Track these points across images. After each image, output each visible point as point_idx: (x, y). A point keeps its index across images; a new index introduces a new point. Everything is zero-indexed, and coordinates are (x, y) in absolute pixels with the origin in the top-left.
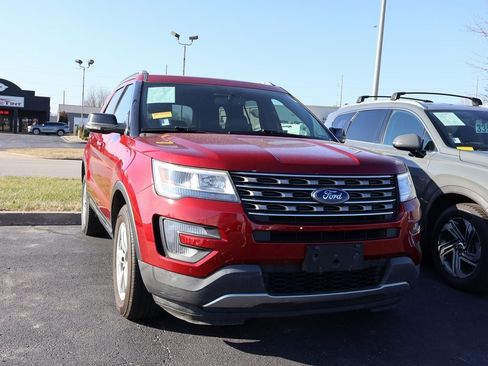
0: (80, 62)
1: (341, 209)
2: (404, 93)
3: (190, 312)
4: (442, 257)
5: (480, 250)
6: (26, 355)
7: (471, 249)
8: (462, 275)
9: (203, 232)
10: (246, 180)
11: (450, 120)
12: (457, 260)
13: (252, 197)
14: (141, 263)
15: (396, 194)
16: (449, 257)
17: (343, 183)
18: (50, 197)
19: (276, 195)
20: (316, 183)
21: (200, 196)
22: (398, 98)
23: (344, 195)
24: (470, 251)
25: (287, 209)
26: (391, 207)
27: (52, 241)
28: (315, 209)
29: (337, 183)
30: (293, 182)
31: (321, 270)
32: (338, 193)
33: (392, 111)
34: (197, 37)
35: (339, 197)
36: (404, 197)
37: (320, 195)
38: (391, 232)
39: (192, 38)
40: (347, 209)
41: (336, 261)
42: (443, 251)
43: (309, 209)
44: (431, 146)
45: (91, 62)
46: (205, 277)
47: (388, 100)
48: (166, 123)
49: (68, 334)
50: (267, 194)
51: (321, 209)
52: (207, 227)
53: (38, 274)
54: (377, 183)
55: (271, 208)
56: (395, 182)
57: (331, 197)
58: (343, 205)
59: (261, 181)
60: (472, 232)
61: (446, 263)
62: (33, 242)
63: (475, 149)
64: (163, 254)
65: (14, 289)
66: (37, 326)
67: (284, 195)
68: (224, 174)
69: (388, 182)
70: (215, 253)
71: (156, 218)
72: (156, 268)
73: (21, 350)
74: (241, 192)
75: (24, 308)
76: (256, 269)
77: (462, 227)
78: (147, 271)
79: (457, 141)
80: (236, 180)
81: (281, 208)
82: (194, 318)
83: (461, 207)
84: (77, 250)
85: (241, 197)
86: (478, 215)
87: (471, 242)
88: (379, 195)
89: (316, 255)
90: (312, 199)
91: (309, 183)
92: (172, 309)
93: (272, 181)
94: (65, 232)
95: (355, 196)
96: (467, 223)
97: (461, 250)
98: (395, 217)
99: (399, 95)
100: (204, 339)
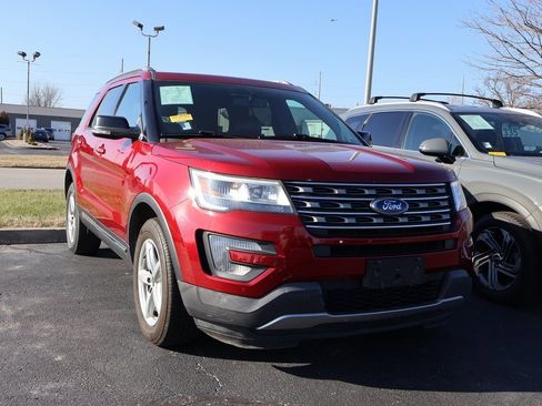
0: (24, 55)
1: (401, 220)
2: (424, 94)
3: (240, 336)
4: (476, 269)
5: (520, 260)
6: (59, 391)
7: (510, 260)
8: (499, 288)
9: (258, 248)
10: (301, 190)
11: (478, 123)
12: (493, 271)
13: (308, 209)
14: (181, 284)
15: (452, 202)
16: (484, 269)
17: (400, 192)
18: (21, 211)
19: (333, 206)
20: (374, 192)
21: (252, 208)
22: (418, 99)
23: (403, 205)
24: (508, 261)
25: (347, 221)
26: (448, 217)
27: (38, 262)
28: (375, 221)
29: (394, 192)
30: (351, 192)
31: (383, 286)
32: (397, 203)
33: (412, 113)
34: (163, 28)
35: (399, 207)
36: (458, 208)
37: (380, 205)
38: (449, 244)
39: (158, 29)
40: (406, 220)
41: (398, 276)
42: (477, 262)
43: (368, 220)
44: (460, 151)
45: (37, 55)
46: (260, 297)
47: (407, 102)
48: (188, 127)
49: (99, 365)
50: (324, 205)
51: (381, 221)
52: (262, 242)
53: (37, 300)
54: (432, 191)
55: (330, 220)
56: (449, 190)
57: (391, 207)
58: (402, 216)
59: (317, 191)
60: (511, 242)
61: (480, 275)
62: (16, 263)
63: (508, 154)
64: (210, 274)
65: (16, 317)
66: (59, 358)
67: (342, 206)
68: (276, 183)
69: (443, 191)
70: (271, 270)
71: (199, 233)
72: (201, 289)
73: (51, 385)
74: (297, 203)
75: (36, 339)
76: (317, 287)
77: (498, 237)
78: (188, 292)
79: (488, 145)
80: (290, 191)
81: (339, 220)
82: (243, 342)
83: (498, 216)
84: (71, 271)
85: (298, 209)
86: (517, 224)
87: (509, 252)
88: (435, 204)
89: (378, 270)
90: (371, 210)
91: (367, 192)
92: (217, 333)
93: (329, 191)
94: (48, 251)
95: (414, 206)
96: (505, 233)
97: (497, 262)
98: (452, 228)
99: (419, 97)
100: (251, 364)
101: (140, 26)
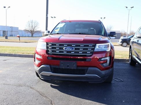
0: (102, 18)
1: (72, 52)
9: (39, 57)
10: (49, 44)
13: (49, 49)
15: (94, 49)
17: (75, 46)
19: (55, 48)
23: (73, 49)
25: (57, 52)
28: (64, 52)
29: (73, 46)
30: (60, 45)
31: (63, 68)
32: (71, 48)
34: (133, 7)
35: (71, 49)
37: (65, 48)
40: (74, 52)
41: (68, 66)
43: (62, 52)
45: (105, 18)
46: (39, 67)
50: (53, 48)
51: (66, 52)
52: (40, 55)
55: (53, 51)
56: (95, 46)
57: (68, 49)
58: (72, 51)
59: (53, 45)
64: (35, 62)
67: (57, 48)
68: (45, 43)
69: (91, 46)
70: (40, 61)
74: (47, 48)
76: (48, 66)
80: (47, 44)
81: (55, 51)
90: (64, 50)
91: (64, 45)
101: (127, 7)
